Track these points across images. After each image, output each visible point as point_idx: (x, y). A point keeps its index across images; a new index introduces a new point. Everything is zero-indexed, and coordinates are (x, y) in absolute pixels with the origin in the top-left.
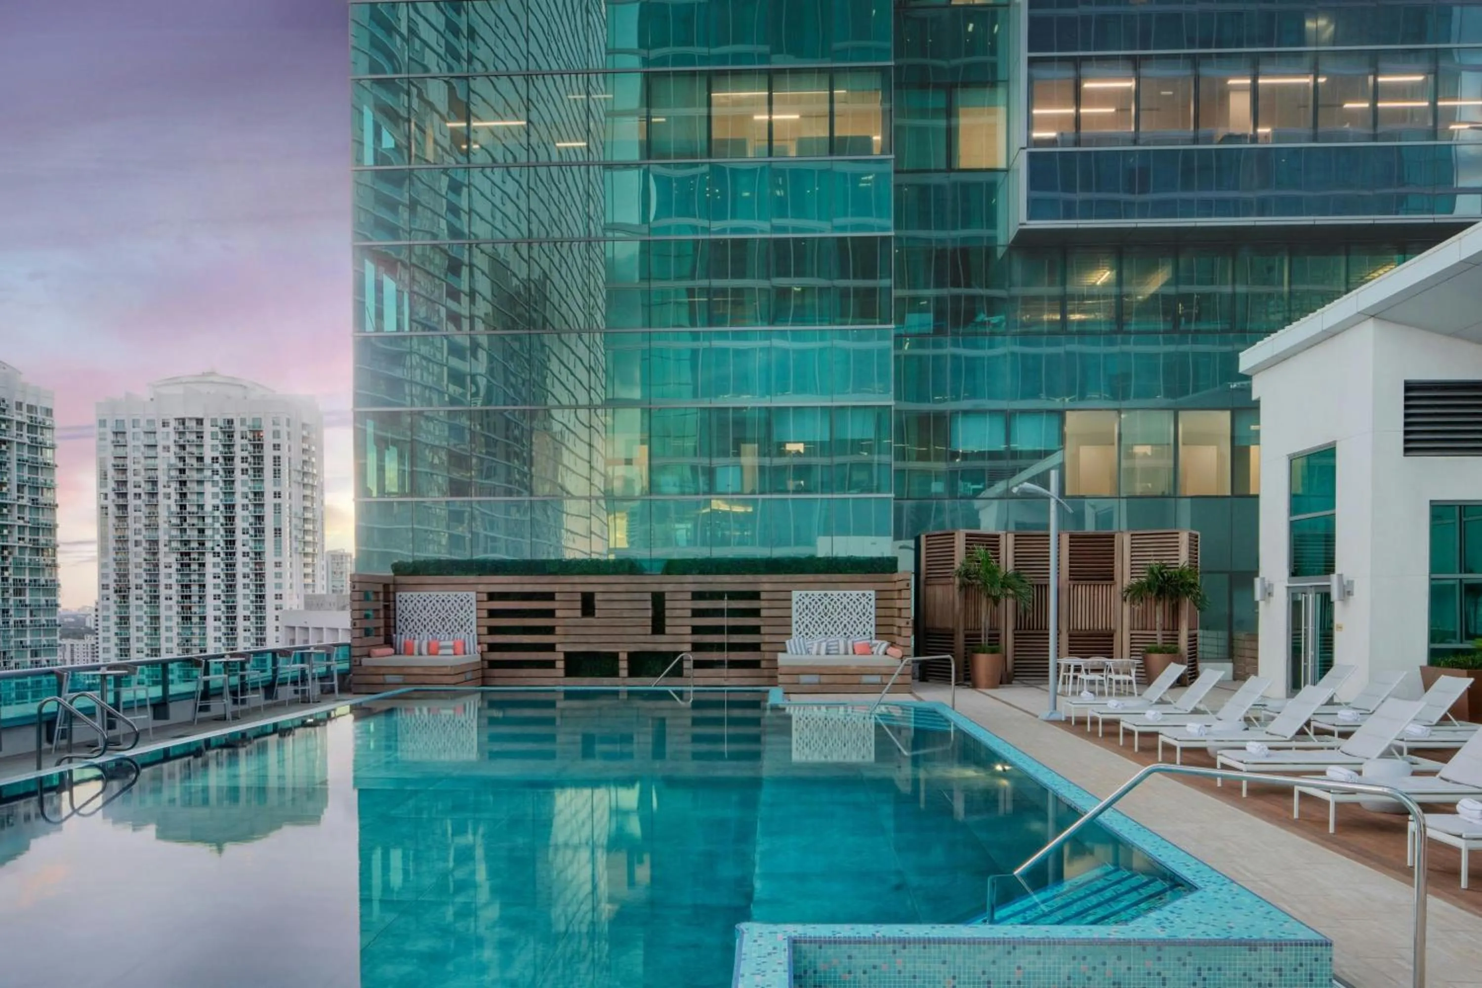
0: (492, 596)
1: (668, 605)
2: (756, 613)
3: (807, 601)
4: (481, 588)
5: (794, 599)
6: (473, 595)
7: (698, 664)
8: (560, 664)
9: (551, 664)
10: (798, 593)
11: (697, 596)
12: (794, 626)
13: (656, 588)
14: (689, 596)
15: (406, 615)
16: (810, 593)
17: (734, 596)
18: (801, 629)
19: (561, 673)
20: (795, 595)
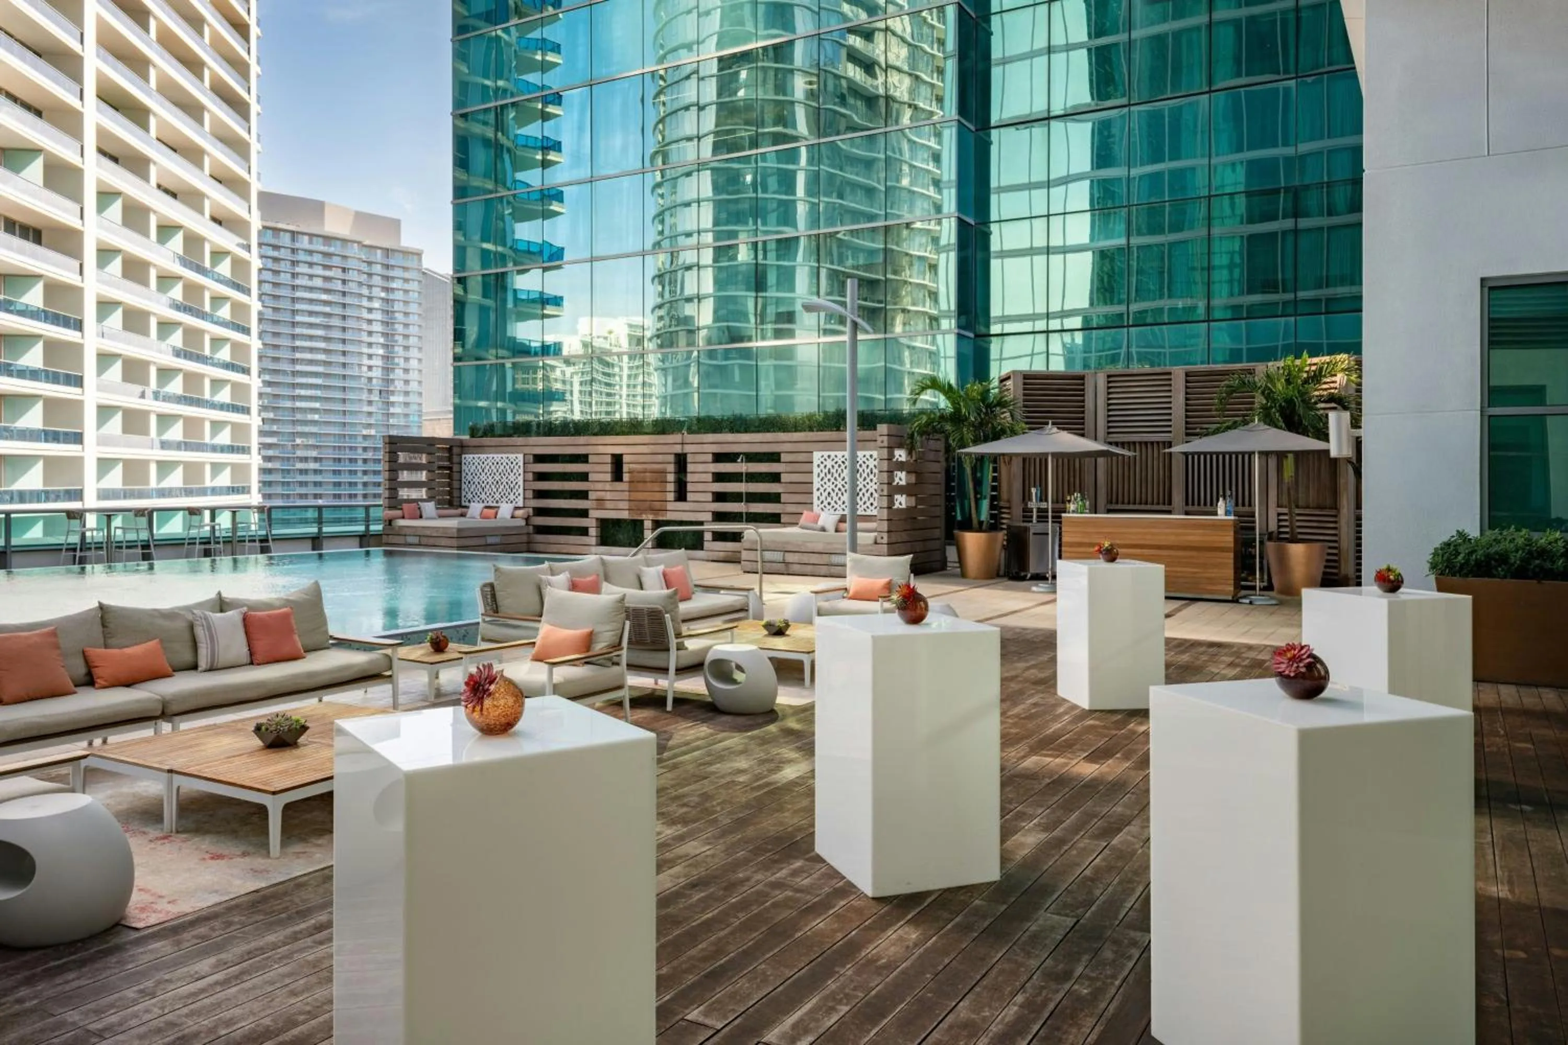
0: (539, 459)
1: (690, 468)
2: (775, 478)
3: (829, 463)
4: (528, 450)
5: (816, 462)
6: (521, 457)
7: (719, 536)
8: (593, 532)
9: (584, 531)
10: (820, 454)
11: (719, 458)
12: (816, 494)
13: (678, 449)
14: (709, 458)
15: (469, 478)
16: (833, 454)
17: (751, 457)
18: (822, 498)
19: (593, 540)
20: (817, 456)
